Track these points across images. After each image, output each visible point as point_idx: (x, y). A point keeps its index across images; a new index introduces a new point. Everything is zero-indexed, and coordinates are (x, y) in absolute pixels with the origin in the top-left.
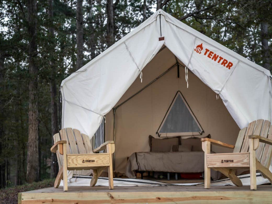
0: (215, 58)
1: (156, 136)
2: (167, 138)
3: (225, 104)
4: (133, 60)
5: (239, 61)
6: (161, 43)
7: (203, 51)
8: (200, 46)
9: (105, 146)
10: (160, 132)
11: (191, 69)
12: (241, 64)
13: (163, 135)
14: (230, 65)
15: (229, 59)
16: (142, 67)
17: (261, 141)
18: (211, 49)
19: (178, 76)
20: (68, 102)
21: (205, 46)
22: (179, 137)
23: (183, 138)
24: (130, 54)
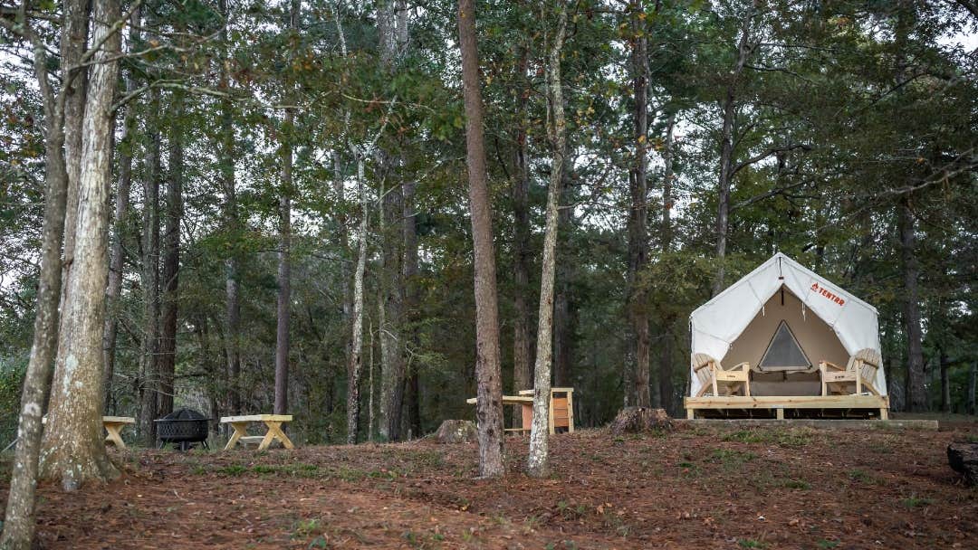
0: (829, 295)
1: (757, 370)
2: (770, 373)
3: (838, 335)
4: (756, 296)
5: (850, 299)
6: (781, 282)
7: (818, 290)
8: (816, 286)
9: (741, 367)
10: (763, 365)
11: (808, 305)
12: (851, 302)
13: (766, 369)
14: (842, 303)
15: (841, 297)
16: (764, 302)
17: (865, 362)
18: (825, 288)
19: (783, 303)
20: (699, 331)
21: (820, 286)
22: (784, 372)
23: (788, 373)
24: (753, 291)
